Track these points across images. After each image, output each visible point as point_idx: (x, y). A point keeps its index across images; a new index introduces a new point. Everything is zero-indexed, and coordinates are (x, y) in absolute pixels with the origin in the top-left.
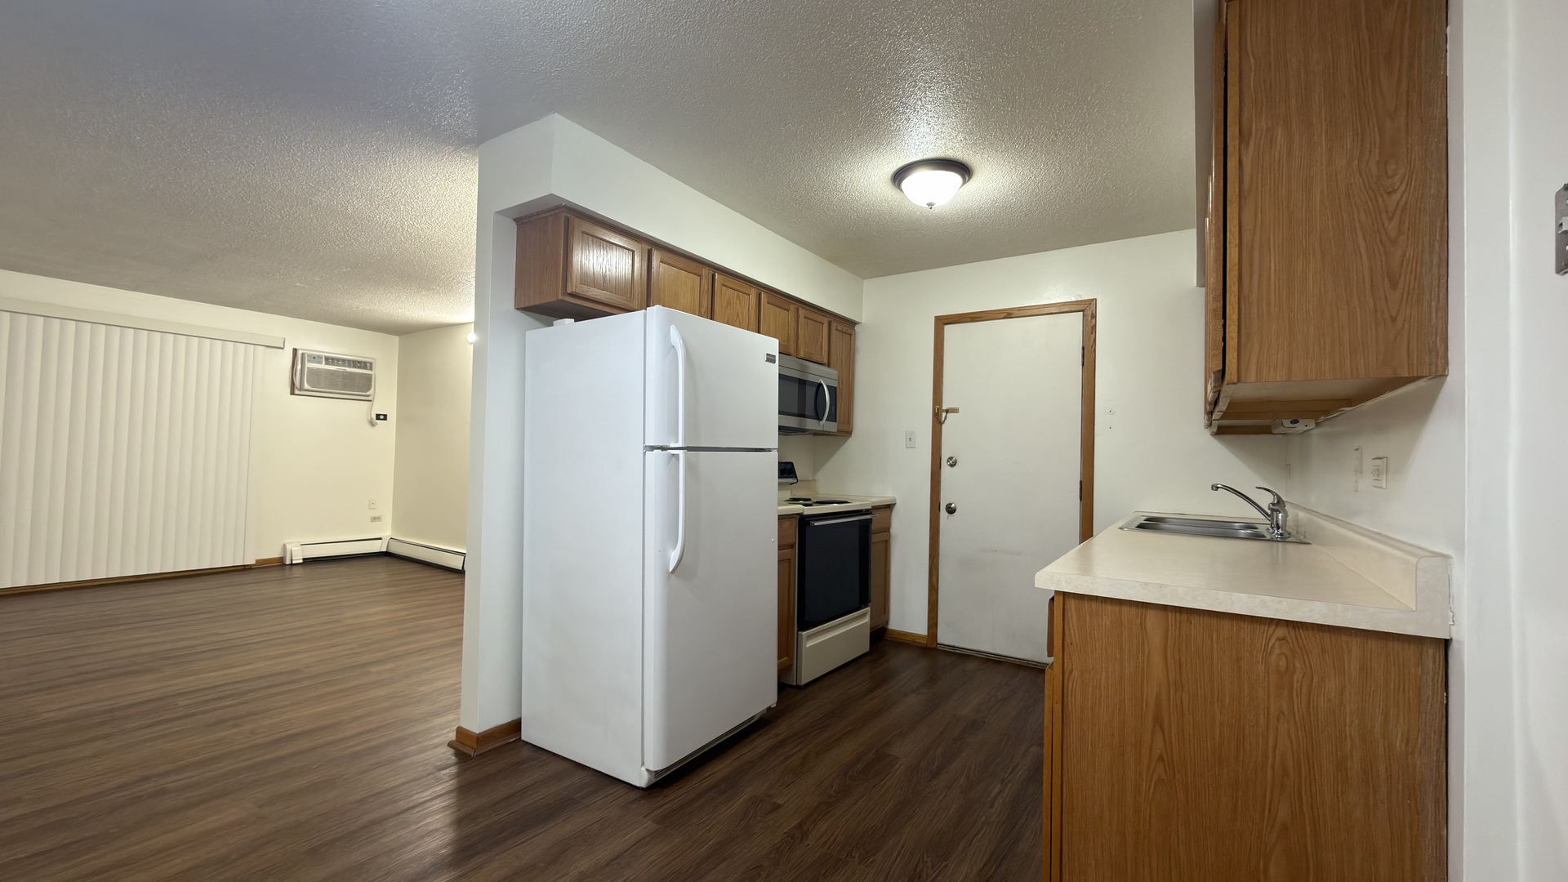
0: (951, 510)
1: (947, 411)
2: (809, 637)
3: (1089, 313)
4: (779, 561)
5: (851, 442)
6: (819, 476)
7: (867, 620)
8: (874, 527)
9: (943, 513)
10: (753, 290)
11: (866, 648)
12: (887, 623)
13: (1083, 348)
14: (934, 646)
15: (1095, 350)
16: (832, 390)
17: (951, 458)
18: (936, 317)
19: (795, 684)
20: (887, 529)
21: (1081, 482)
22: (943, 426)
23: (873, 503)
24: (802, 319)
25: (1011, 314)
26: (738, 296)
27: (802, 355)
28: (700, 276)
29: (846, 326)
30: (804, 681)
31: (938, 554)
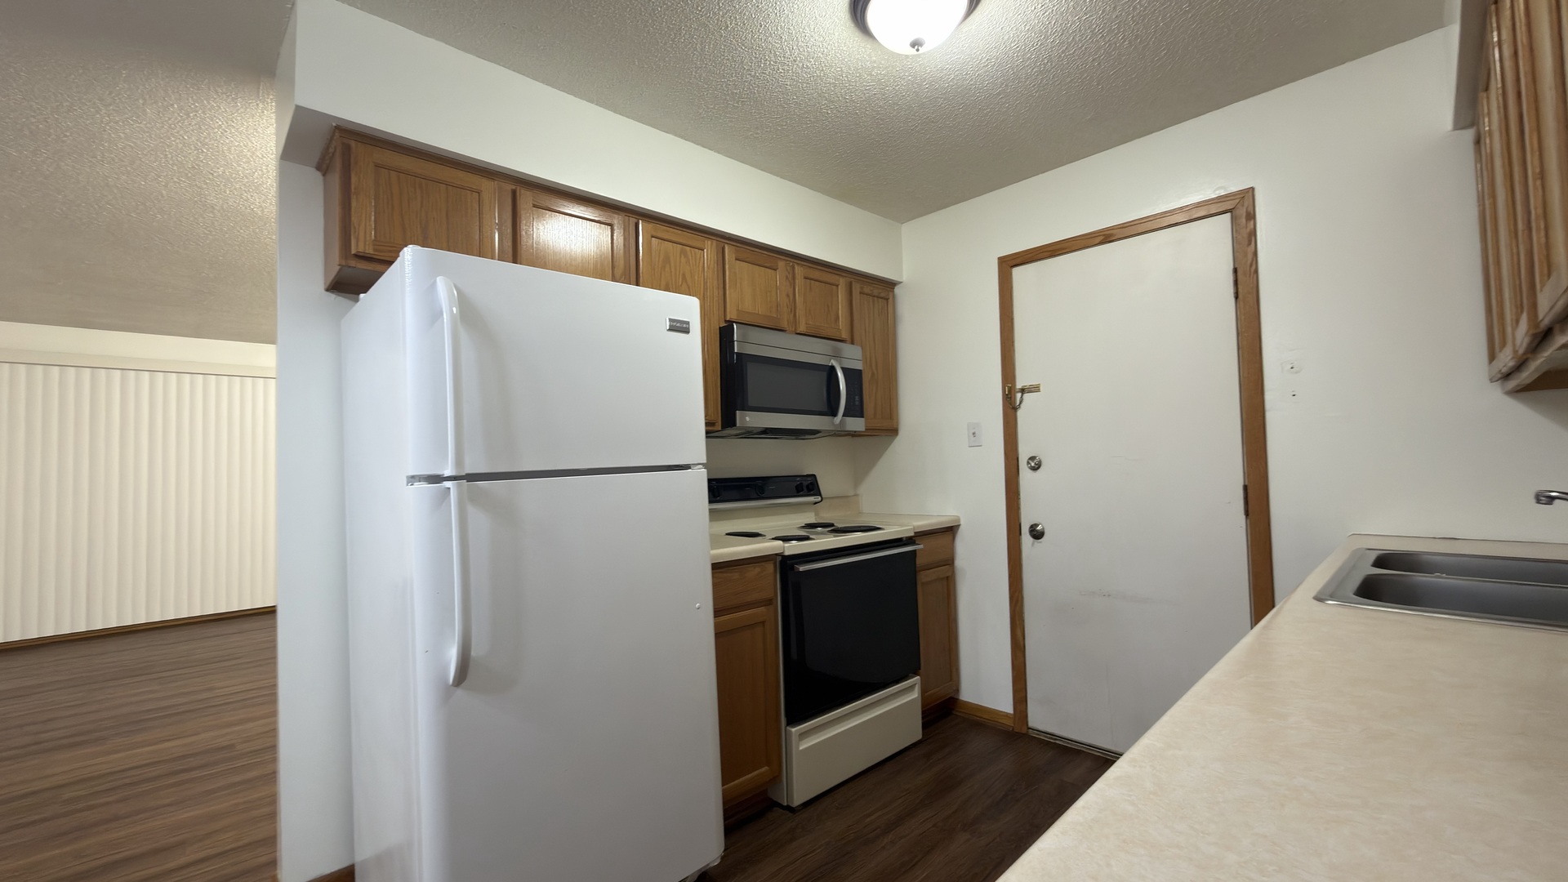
0: (1037, 534)
1: (1023, 391)
2: (803, 735)
3: (1242, 212)
4: (716, 634)
5: (900, 443)
6: (863, 489)
7: (915, 694)
8: (920, 561)
9: (1026, 538)
10: (708, 243)
11: (916, 734)
12: (957, 691)
13: (1235, 271)
14: (1024, 730)
15: (1256, 271)
16: (853, 376)
17: (1032, 458)
18: (999, 258)
19: (785, 804)
20: (949, 562)
21: (1245, 488)
22: (1020, 413)
23: (919, 527)
24: (799, 281)
25: (1111, 235)
26: (683, 252)
27: (802, 328)
28: (611, 225)
29: (881, 289)
30: (798, 799)
31: (1022, 597)
